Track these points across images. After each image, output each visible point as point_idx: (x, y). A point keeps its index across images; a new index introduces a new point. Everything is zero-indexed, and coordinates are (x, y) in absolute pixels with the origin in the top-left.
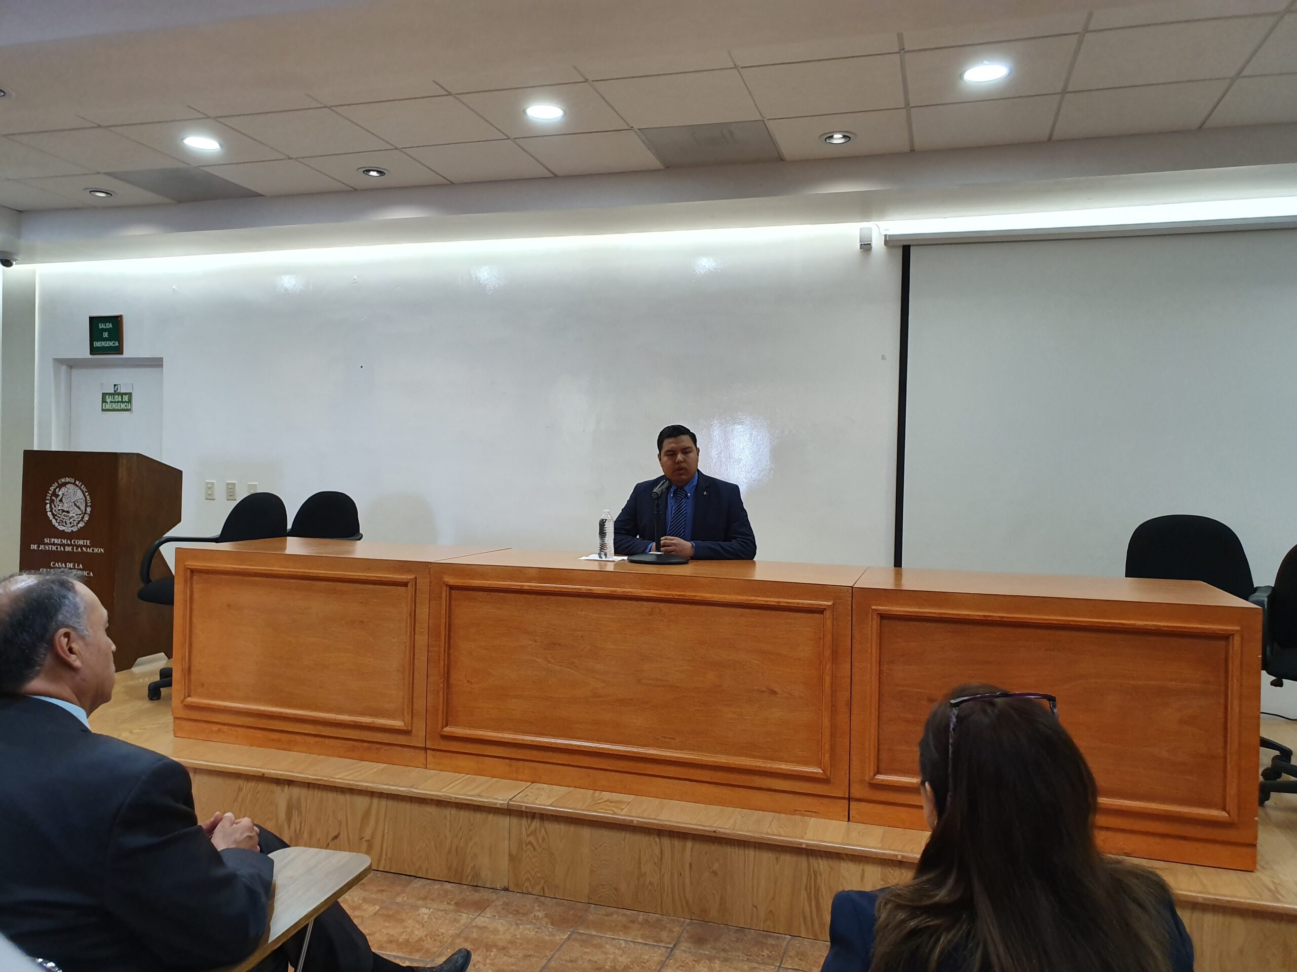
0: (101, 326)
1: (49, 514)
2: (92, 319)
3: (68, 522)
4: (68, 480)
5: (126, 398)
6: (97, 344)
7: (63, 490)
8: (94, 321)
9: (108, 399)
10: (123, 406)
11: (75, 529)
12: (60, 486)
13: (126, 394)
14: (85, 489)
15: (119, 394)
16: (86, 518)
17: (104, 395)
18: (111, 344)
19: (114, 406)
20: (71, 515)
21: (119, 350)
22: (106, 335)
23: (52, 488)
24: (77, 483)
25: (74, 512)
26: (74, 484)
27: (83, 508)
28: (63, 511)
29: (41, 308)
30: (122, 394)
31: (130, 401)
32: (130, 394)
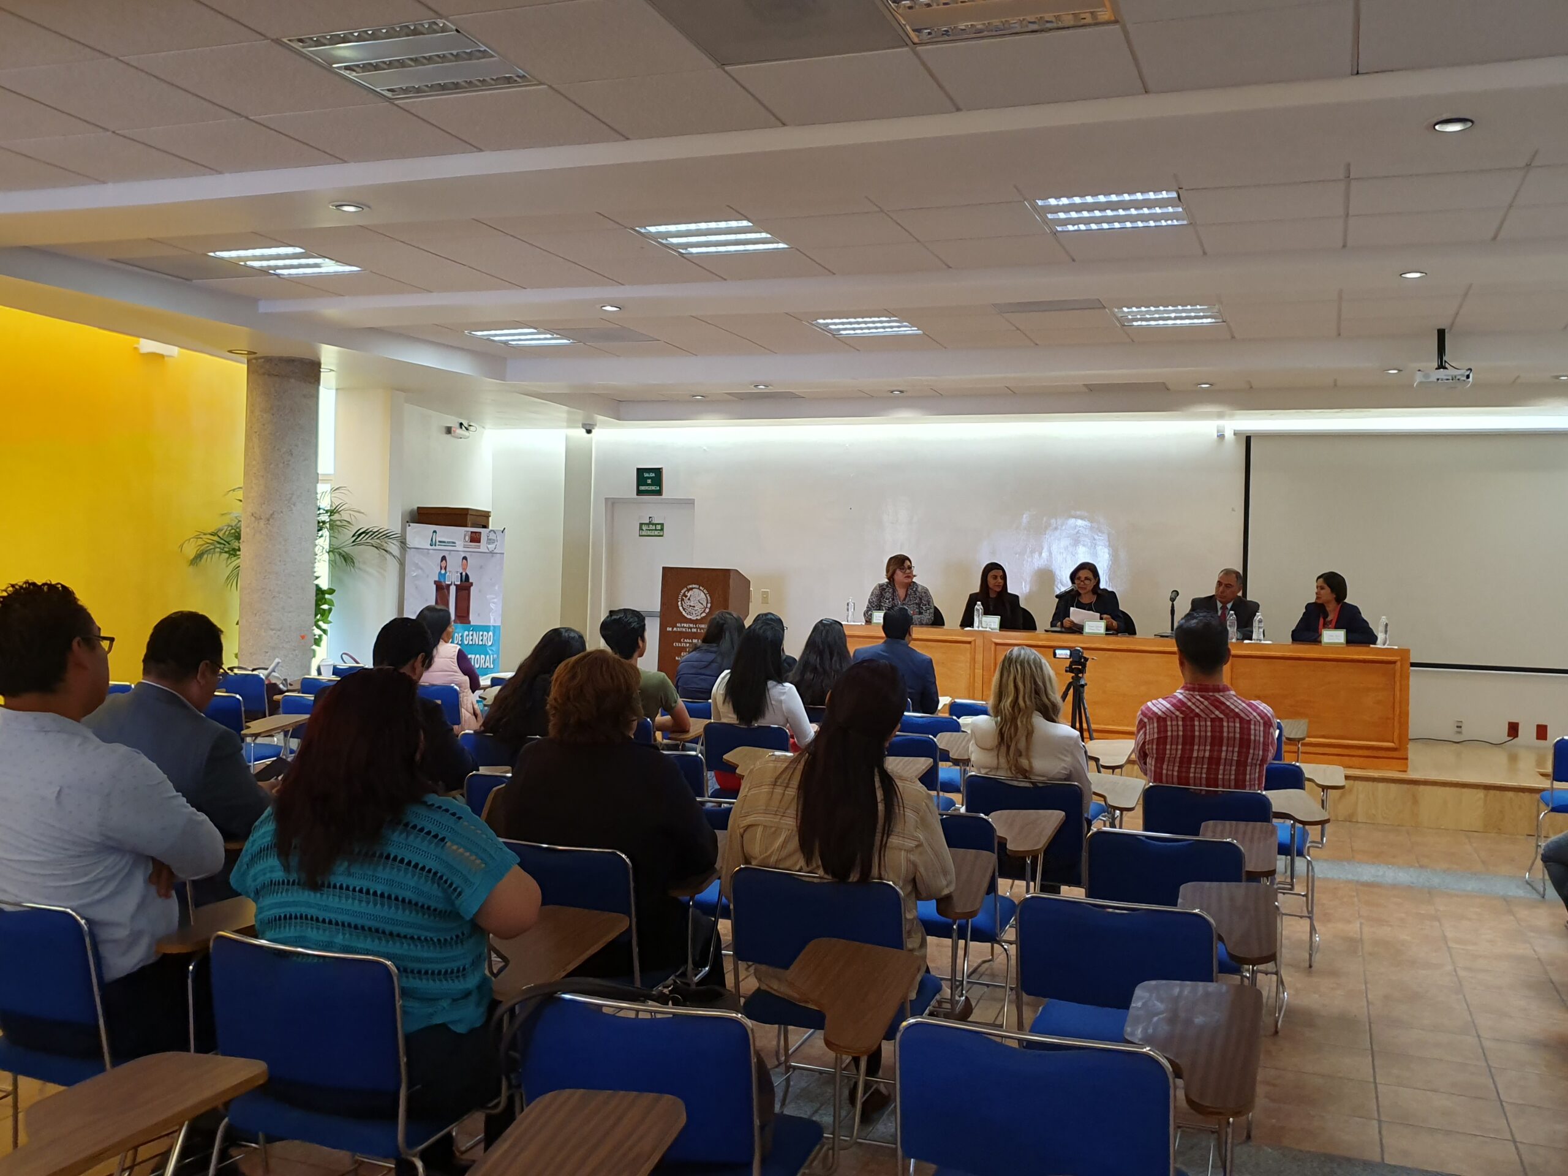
0: (646, 475)
1: (681, 608)
2: (638, 470)
3: (694, 613)
4: (694, 586)
5: (659, 527)
6: (642, 488)
7: (691, 593)
8: (640, 471)
9: (644, 528)
10: (656, 533)
11: (699, 618)
12: (688, 590)
13: (658, 524)
14: (706, 592)
15: (653, 524)
16: (707, 610)
17: (641, 524)
18: (653, 488)
19: (649, 533)
20: (696, 608)
21: (659, 493)
22: (649, 481)
23: (683, 591)
24: (701, 588)
25: (698, 607)
26: (699, 589)
27: (705, 604)
28: (690, 606)
29: (596, 461)
30: (656, 524)
31: (662, 529)
32: (662, 525)
